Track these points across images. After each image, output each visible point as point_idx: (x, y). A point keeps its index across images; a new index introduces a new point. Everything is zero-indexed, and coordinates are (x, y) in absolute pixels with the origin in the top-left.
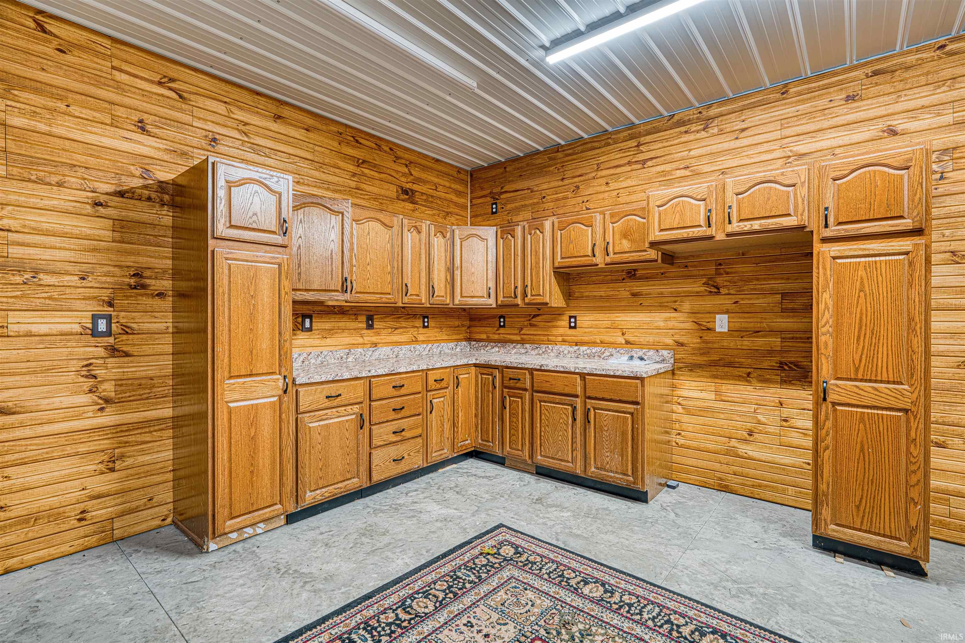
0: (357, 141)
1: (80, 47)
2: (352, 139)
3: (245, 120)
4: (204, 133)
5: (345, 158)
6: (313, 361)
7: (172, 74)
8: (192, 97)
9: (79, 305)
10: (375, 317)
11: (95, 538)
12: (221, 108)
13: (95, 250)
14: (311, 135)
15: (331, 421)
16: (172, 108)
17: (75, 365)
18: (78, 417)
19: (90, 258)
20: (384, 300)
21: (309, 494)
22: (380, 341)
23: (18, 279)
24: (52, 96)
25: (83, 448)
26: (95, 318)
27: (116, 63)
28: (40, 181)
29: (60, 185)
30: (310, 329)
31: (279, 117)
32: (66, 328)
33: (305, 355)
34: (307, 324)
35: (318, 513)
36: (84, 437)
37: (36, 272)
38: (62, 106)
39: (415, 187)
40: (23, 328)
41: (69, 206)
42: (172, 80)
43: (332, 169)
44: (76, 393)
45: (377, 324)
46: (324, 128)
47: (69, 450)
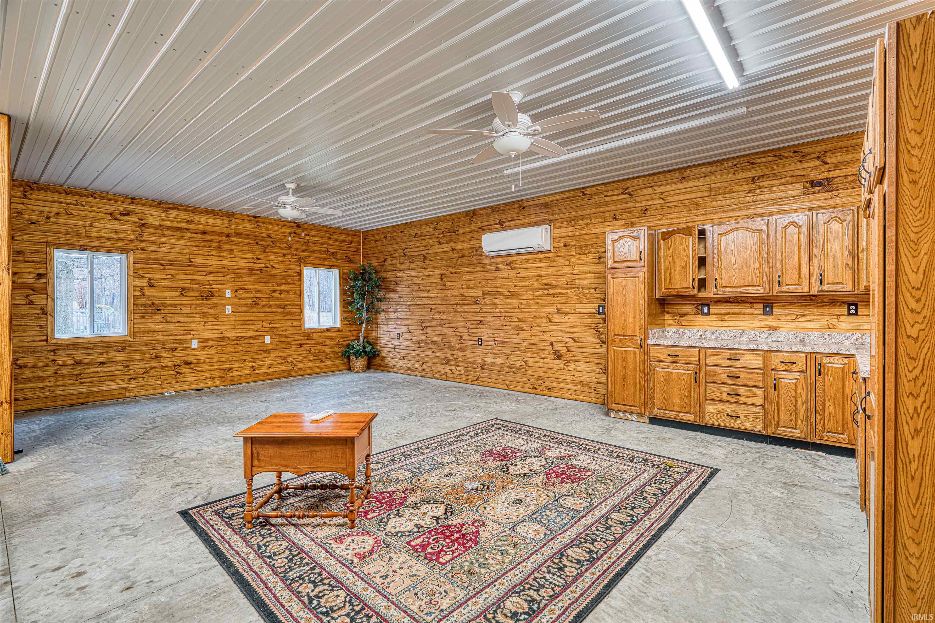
0: (753, 163)
1: (594, 194)
2: (747, 164)
3: (662, 191)
4: (641, 208)
5: (739, 182)
6: (709, 336)
7: (626, 186)
8: (635, 193)
9: (594, 301)
10: (774, 305)
11: (599, 400)
12: (650, 191)
13: (599, 277)
14: (708, 178)
15: (672, 371)
16: (627, 202)
17: (593, 326)
18: (594, 348)
19: (597, 281)
20: (750, 291)
21: (656, 409)
22: (780, 326)
23: (578, 292)
24: (587, 219)
25: (595, 361)
26: (599, 306)
27: (606, 194)
28: (584, 254)
29: (589, 253)
30: (708, 314)
31: (684, 178)
32: (590, 310)
33: (702, 331)
34: (705, 310)
35: (668, 426)
36: (595, 356)
37: (583, 288)
38: (589, 221)
39: (832, 174)
40: (580, 310)
41: (591, 261)
42: (627, 189)
43: (726, 195)
44: (593, 338)
45: (775, 311)
46: (720, 168)
47: (592, 360)
